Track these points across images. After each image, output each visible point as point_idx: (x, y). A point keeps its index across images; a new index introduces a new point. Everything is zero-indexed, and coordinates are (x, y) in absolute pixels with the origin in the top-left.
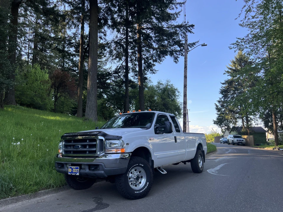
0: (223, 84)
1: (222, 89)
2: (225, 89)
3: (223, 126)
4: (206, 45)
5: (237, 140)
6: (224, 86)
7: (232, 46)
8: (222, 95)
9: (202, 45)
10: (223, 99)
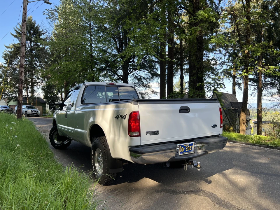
0: (8, 48)
1: (5, 53)
2: (10, 54)
3: (3, 95)
4: (50, 4)
5: (32, 111)
6: (8, 50)
7: (47, 12)
8: (5, 59)
9: (45, 2)
10: (6, 65)
